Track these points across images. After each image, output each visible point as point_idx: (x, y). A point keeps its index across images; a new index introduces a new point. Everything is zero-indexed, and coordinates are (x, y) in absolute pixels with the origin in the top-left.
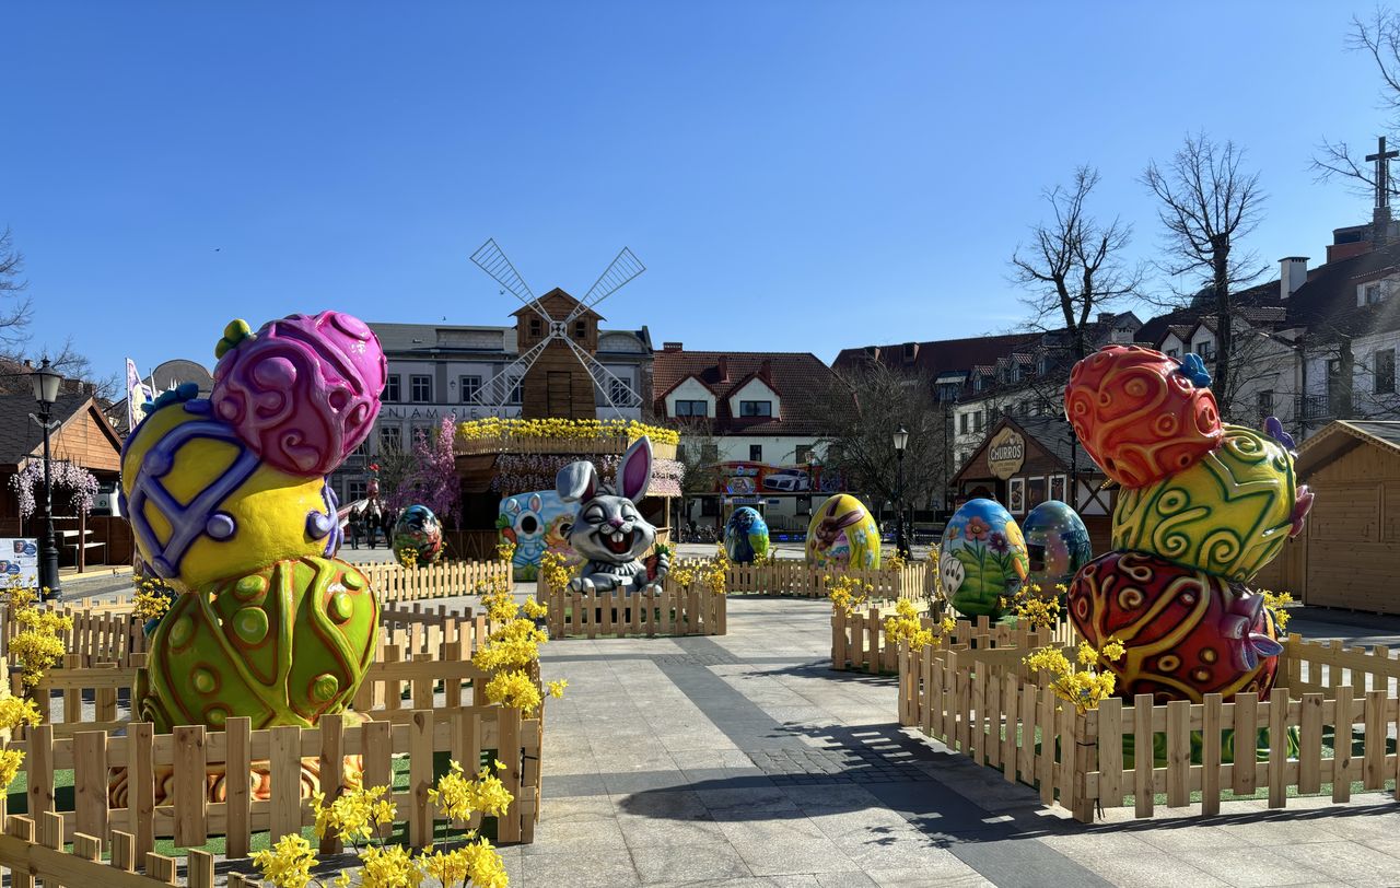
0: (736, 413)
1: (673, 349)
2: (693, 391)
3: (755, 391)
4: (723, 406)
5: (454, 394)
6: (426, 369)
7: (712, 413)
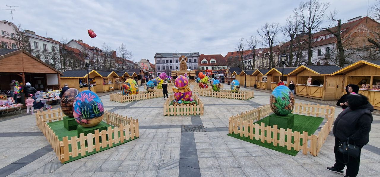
0: (210, 63)
1: (202, 55)
2: (204, 60)
3: (213, 60)
4: (209, 62)
5: (175, 62)
6: (171, 59)
7: (207, 63)
